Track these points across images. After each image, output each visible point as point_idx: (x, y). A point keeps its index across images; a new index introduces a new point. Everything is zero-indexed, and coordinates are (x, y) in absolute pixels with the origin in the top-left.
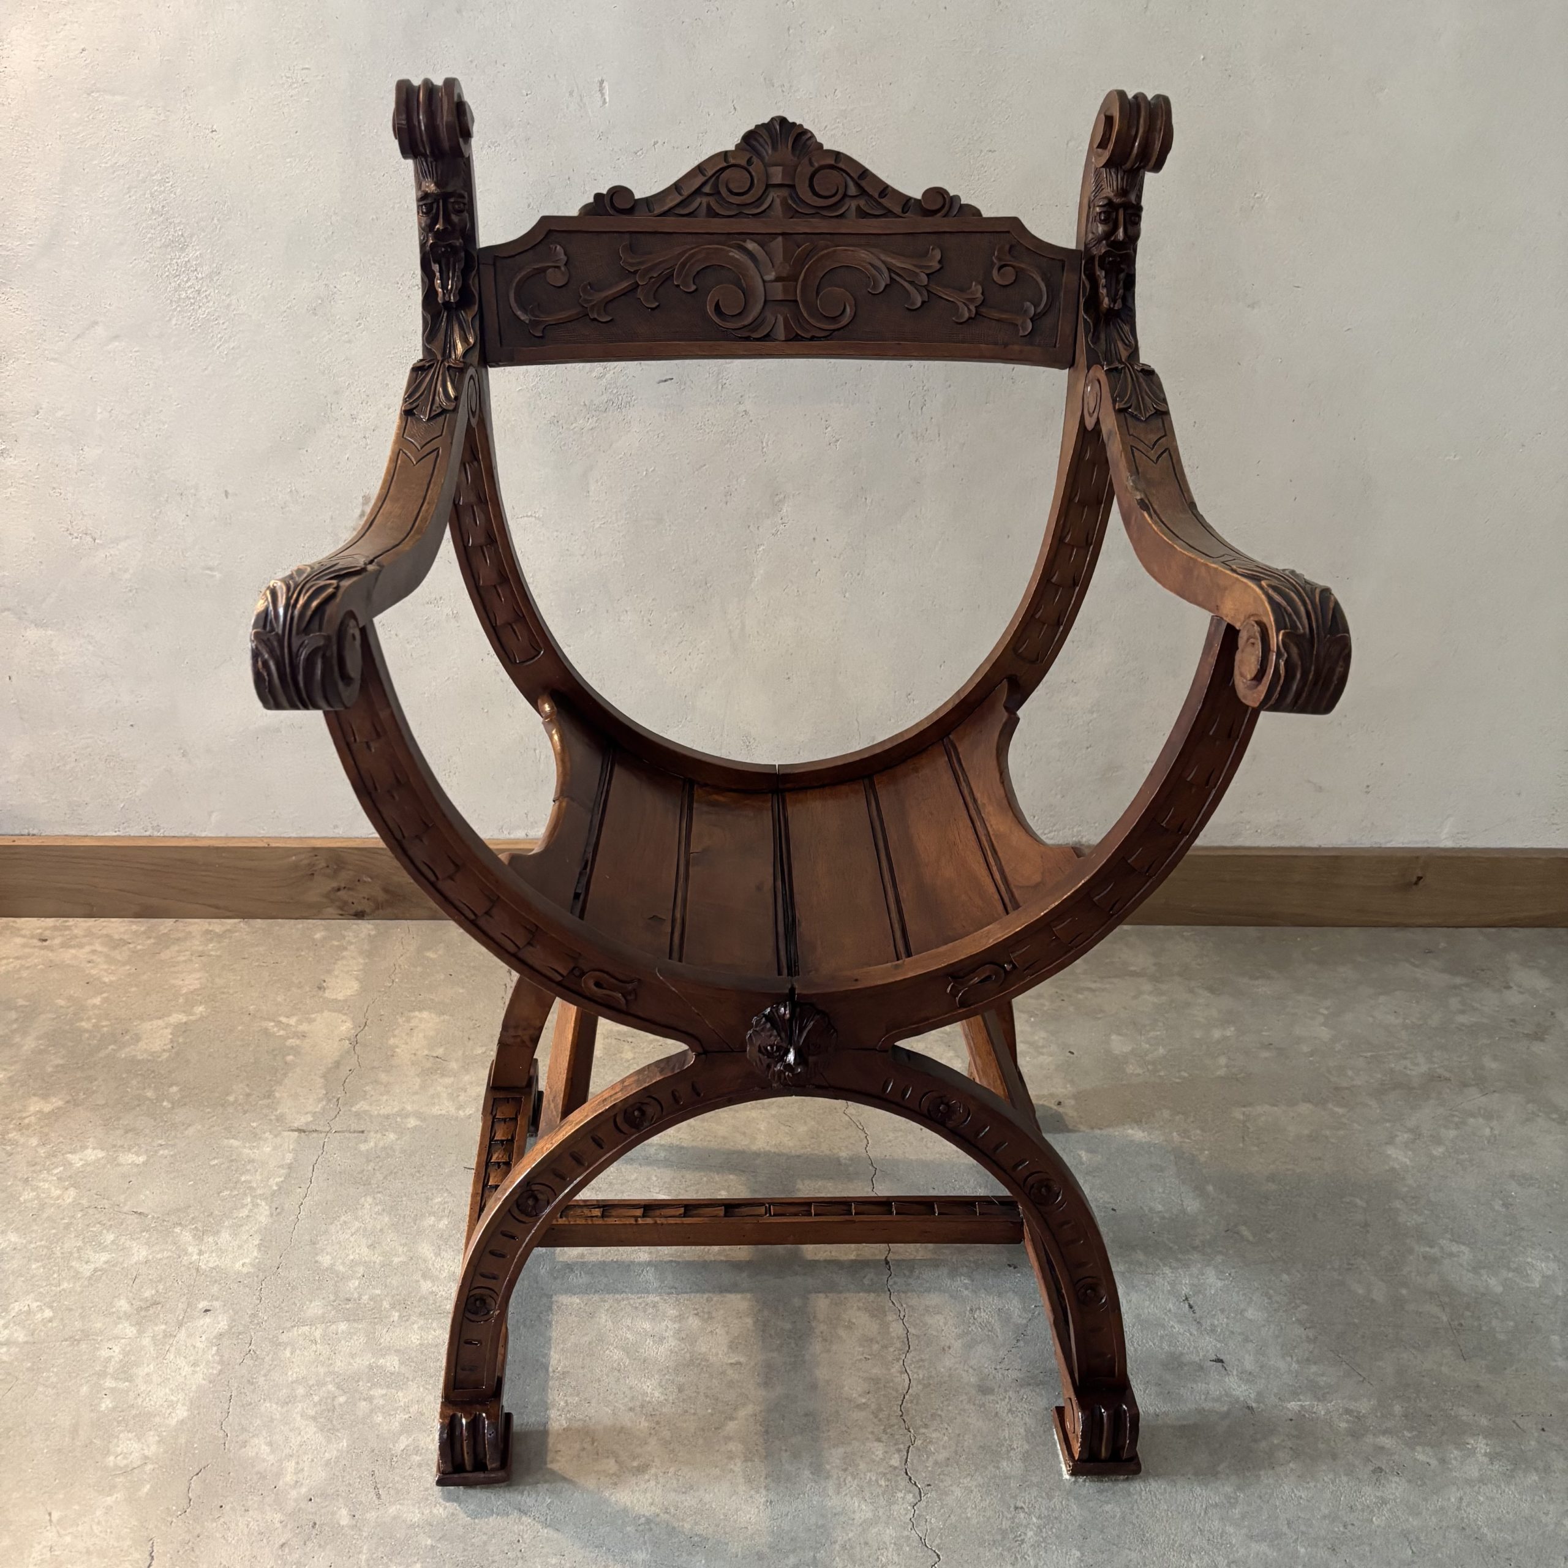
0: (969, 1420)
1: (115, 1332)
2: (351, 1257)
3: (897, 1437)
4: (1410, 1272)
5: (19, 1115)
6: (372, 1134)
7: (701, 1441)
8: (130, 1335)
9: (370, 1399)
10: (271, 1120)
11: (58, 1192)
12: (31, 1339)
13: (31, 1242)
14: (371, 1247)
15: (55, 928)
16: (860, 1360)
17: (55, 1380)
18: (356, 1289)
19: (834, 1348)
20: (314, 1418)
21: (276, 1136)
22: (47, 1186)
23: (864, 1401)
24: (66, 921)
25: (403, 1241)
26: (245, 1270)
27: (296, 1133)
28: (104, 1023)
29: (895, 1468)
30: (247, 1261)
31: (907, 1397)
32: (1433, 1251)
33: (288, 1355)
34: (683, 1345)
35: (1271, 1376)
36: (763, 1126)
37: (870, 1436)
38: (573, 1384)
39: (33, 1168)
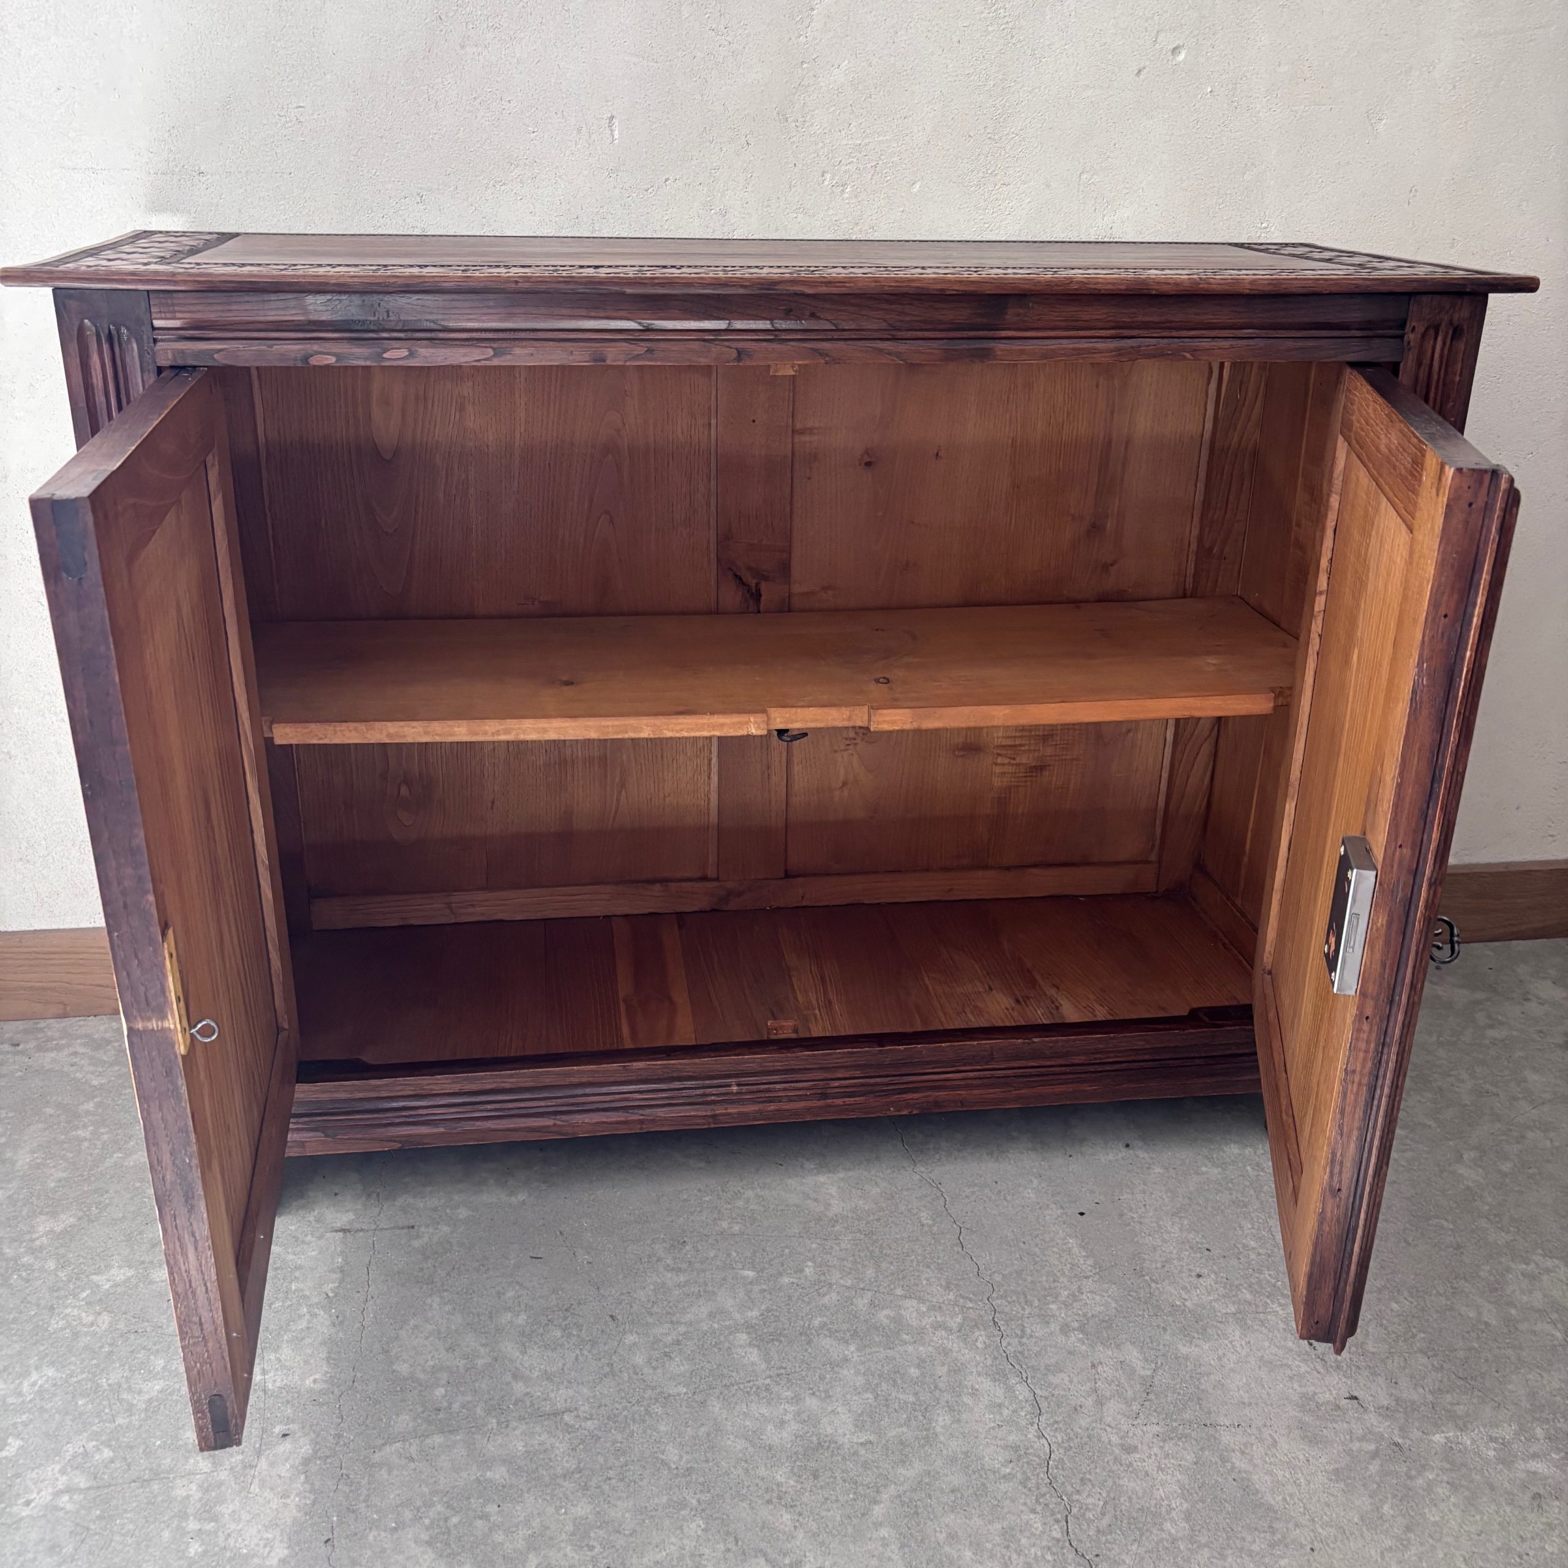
0: (1121, 1482)
1: (188, 1467)
2: (431, 1363)
3: (1051, 1506)
4: (1514, 1291)
5: (27, 1237)
6: (423, 1229)
7: (850, 1530)
8: (206, 1470)
9: (485, 1517)
10: (309, 1221)
11: (88, 1319)
12: (95, 1484)
13: (71, 1376)
14: (447, 1350)
15: (26, 1031)
16: (993, 1428)
17: (131, 1526)
18: (444, 1396)
19: (964, 1416)
20: (429, 1543)
21: (320, 1238)
22: (76, 1312)
23: (1008, 1471)
24: (37, 1023)
25: (484, 1341)
26: (318, 1387)
27: (341, 1234)
28: (102, 1130)
29: (1058, 1540)
30: (317, 1377)
31: (1051, 1463)
32: (1529, 1268)
33: (386, 1476)
34: (806, 1428)
35: (1409, 1409)
36: (833, 1190)
37: (1024, 1508)
38: (702, 1479)
39: (56, 1294)
